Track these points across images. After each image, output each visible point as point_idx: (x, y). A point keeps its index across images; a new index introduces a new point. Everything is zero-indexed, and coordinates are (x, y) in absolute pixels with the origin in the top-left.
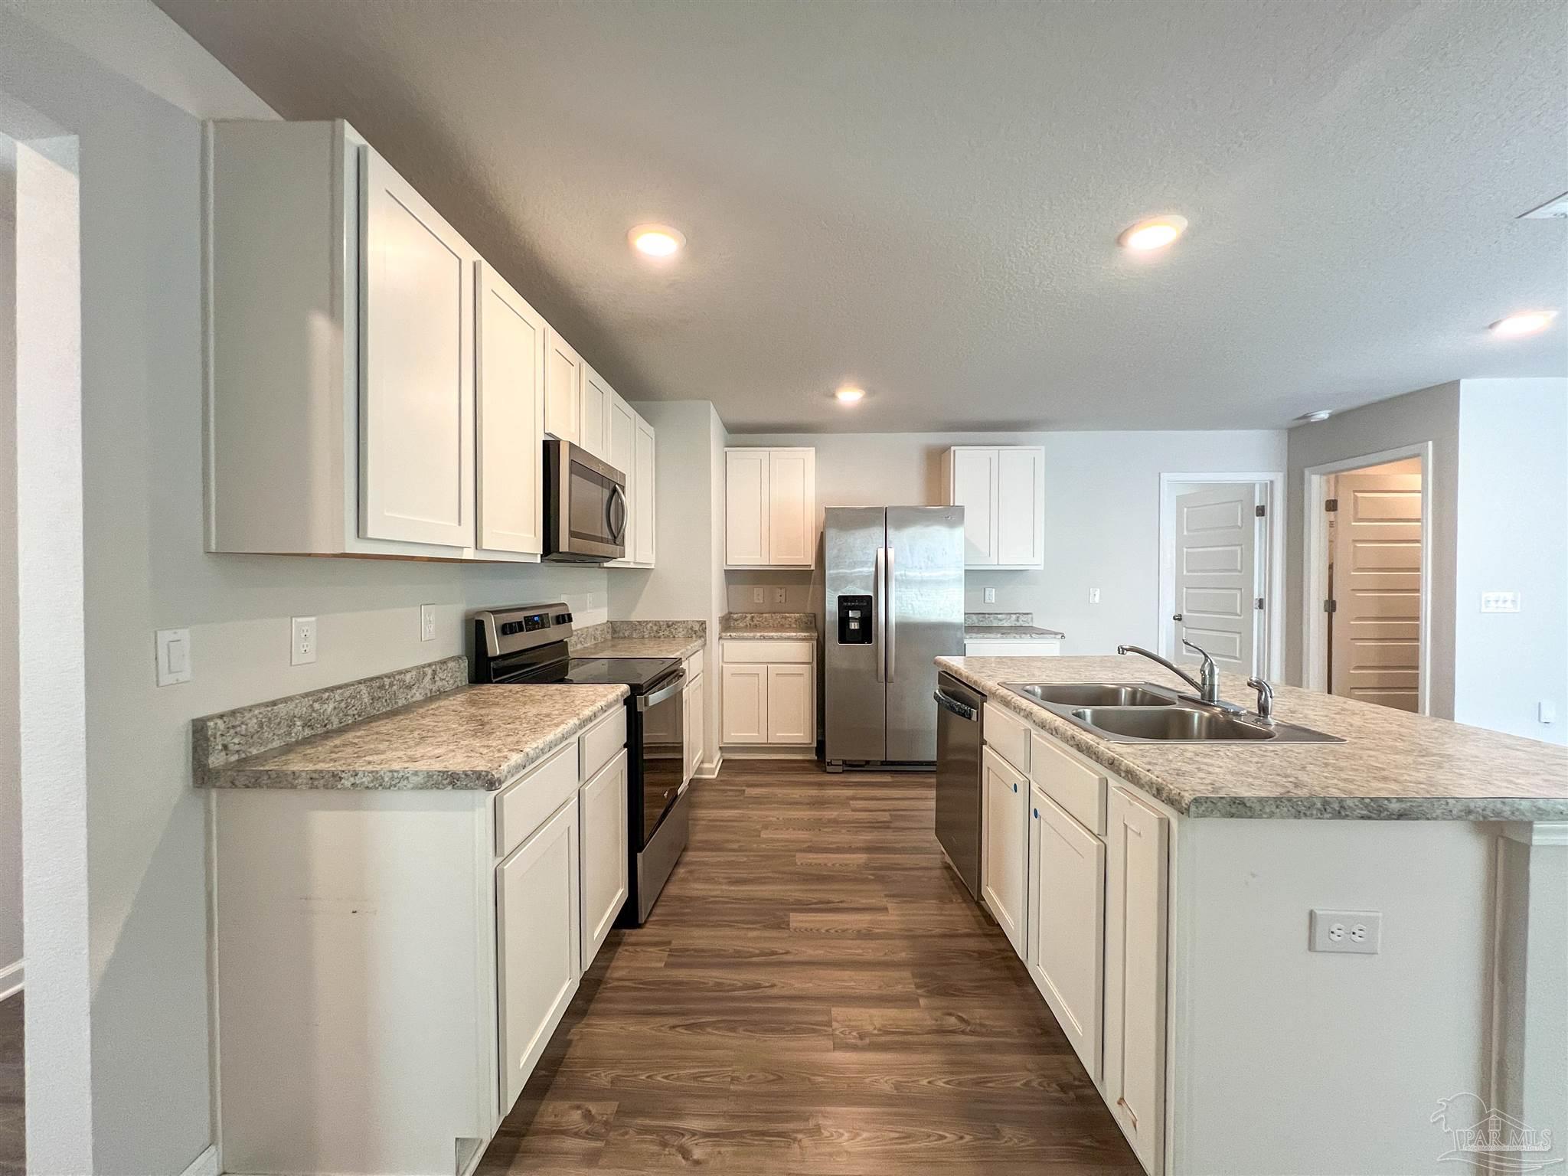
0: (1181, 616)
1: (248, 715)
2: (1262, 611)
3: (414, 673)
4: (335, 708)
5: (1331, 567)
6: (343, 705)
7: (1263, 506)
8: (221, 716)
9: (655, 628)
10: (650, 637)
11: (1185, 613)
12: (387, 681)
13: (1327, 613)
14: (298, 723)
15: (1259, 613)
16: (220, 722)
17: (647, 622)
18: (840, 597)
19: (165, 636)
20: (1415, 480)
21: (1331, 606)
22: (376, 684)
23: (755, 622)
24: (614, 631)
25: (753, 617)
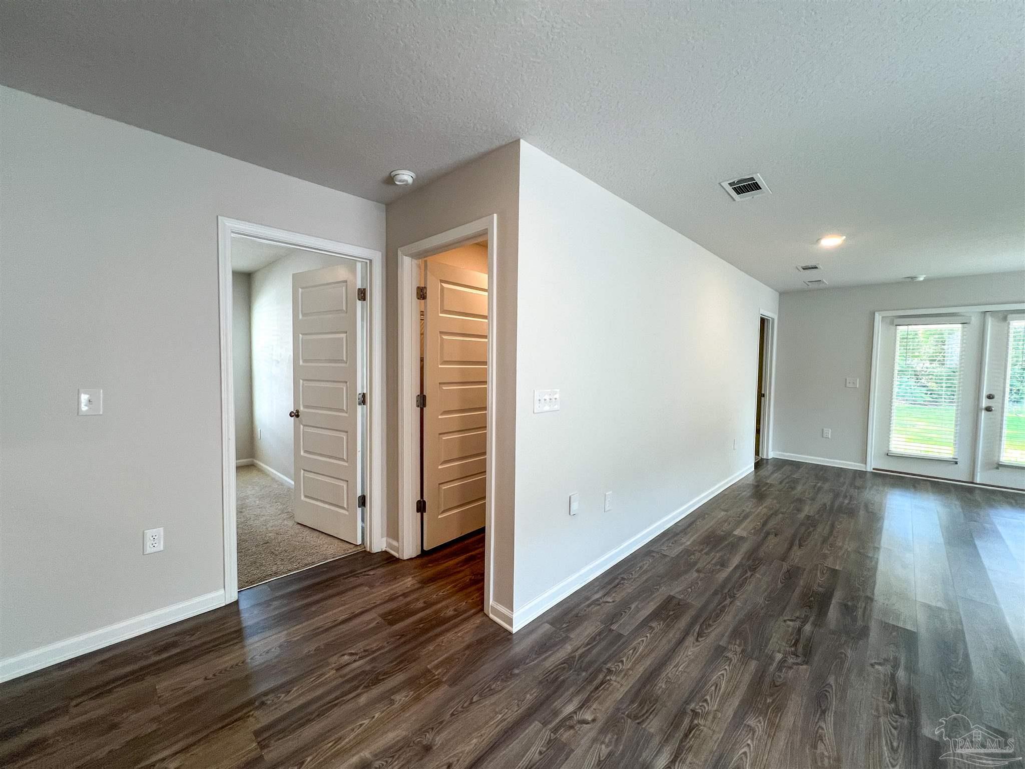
0: (297, 411)
2: (365, 406)
5: (422, 360)
7: (364, 289)
11: (301, 409)
13: (419, 408)
15: (362, 409)
20: (482, 279)
21: (422, 401)
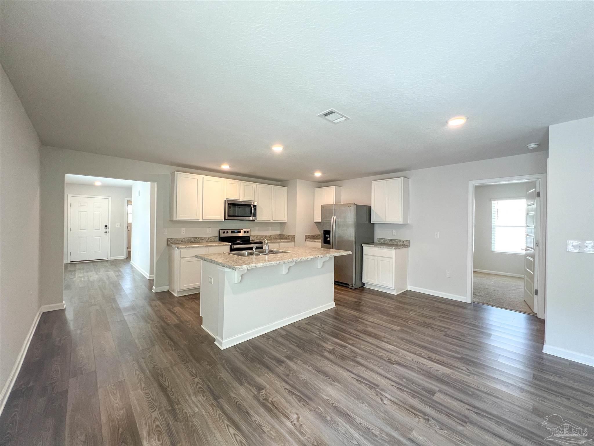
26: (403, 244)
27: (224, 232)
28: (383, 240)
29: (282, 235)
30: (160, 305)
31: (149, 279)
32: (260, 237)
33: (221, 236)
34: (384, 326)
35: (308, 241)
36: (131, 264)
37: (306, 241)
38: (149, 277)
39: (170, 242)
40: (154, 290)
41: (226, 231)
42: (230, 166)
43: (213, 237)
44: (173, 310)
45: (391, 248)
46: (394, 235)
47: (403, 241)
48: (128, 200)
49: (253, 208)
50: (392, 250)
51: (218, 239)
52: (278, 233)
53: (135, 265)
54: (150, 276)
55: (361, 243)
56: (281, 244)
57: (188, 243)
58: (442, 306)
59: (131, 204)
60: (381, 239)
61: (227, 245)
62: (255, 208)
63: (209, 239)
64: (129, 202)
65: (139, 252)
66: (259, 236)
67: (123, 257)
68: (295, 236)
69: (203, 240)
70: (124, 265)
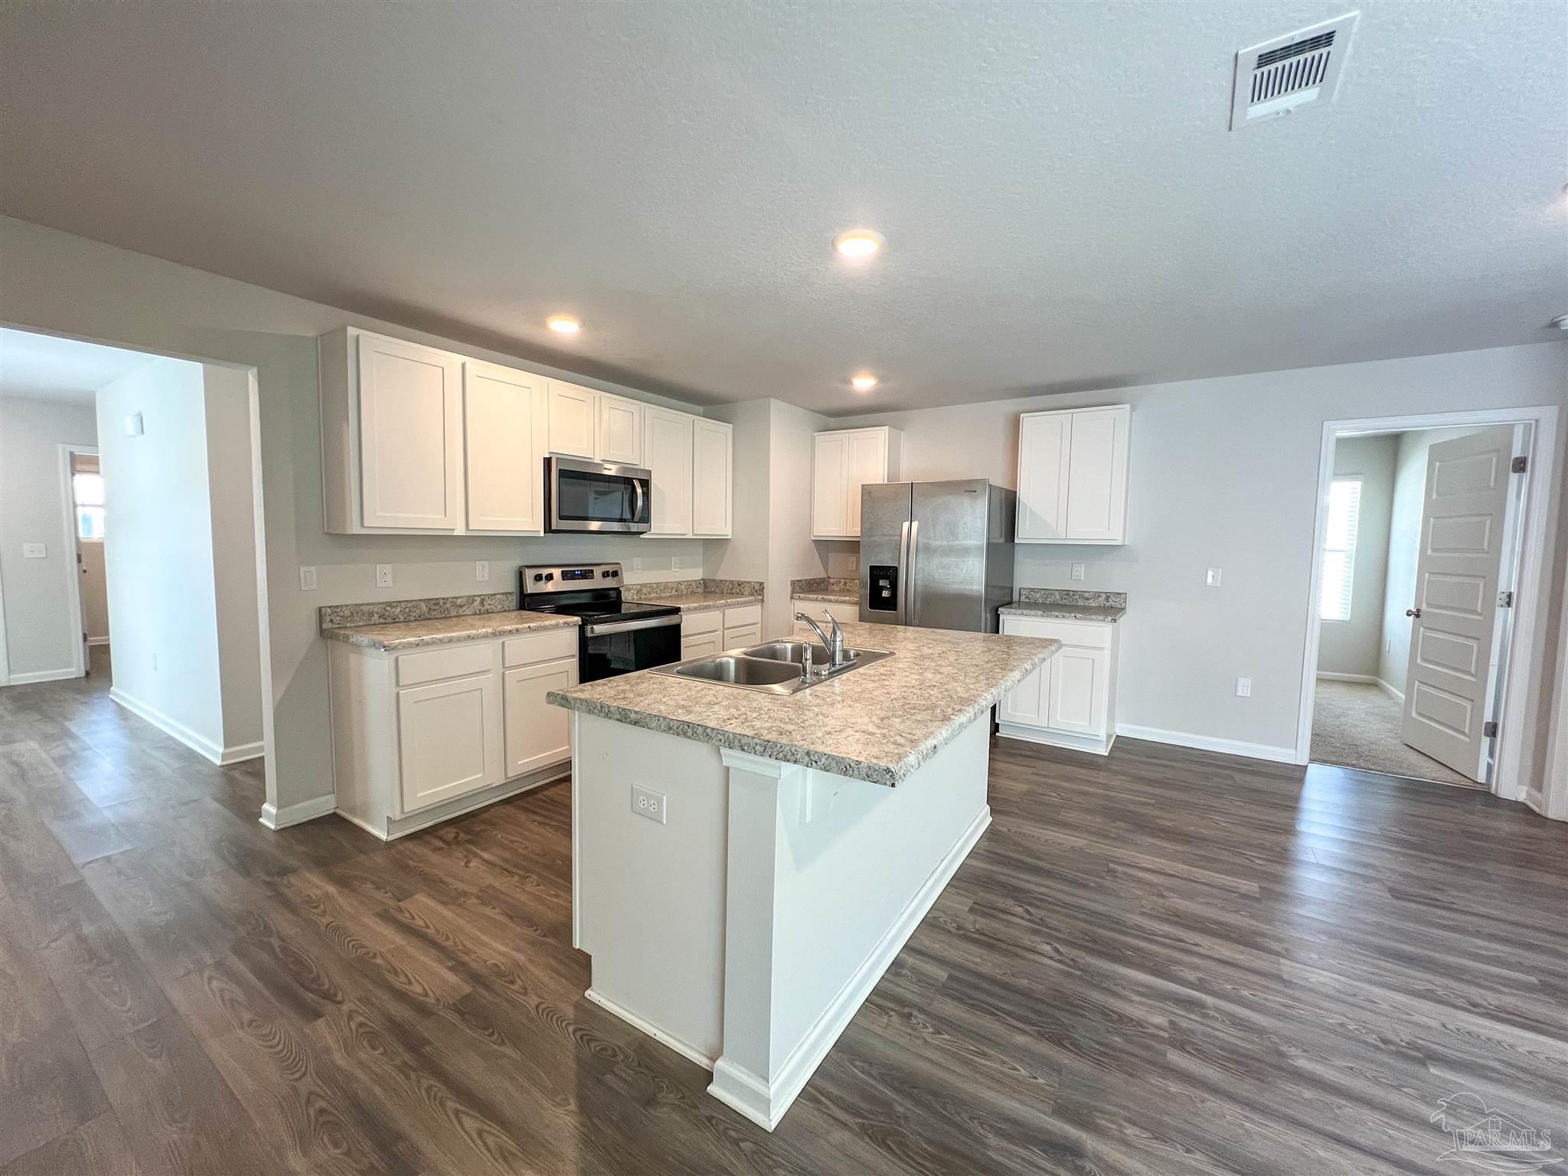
1: (345, 608)
3: (465, 598)
4: (401, 611)
6: (407, 610)
8: (330, 607)
9: (730, 586)
10: (727, 593)
12: (441, 602)
14: (376, 615)
16: (328, 610)
17: (726, 581)
18: (871, 567)
19: (303, 569)
22: (432, 602)
23: (848, 587)
24: (706, 587)
25: (845, 583)
26: (1107, 604)
27: (538, 578)
28: (1042, 592)
29: (714, 581)
30: (327, 895)
31: (224, 763)
32: (648, 589)
33: (529, 592)
34: (1205, 884)
35: (800, 598)
36: (113, 701)
37: (792, 598)
38: (224, 757)
39: (332, 621)
40: (269, 819)
41: (545, 572)
42: (584, 324)
43: (497, 596)
44: (404, 918)
45: (1101, 618)
46: (1081, 578)
47: (1108, 597)
48: (72, 454)
49: (639, 490)
50: (1103, 624)
51: (514, 601)
52: (697, 574)
53: (135, 706)
54: (228, 751)
55: (998, 604)
56: (727, 611)
57: (406, 621)
58: (1259, 783)
59: (98, 472)
60: (1032, 590)
61: (567, 624)
62: (645, 489)
63: (482, 603)
64: (82, 463)
65: (155, 656)
66: (645, 585)
67: (71, 673)
68: (765, 585)
69: (461, 606)
70: (82, 708)
